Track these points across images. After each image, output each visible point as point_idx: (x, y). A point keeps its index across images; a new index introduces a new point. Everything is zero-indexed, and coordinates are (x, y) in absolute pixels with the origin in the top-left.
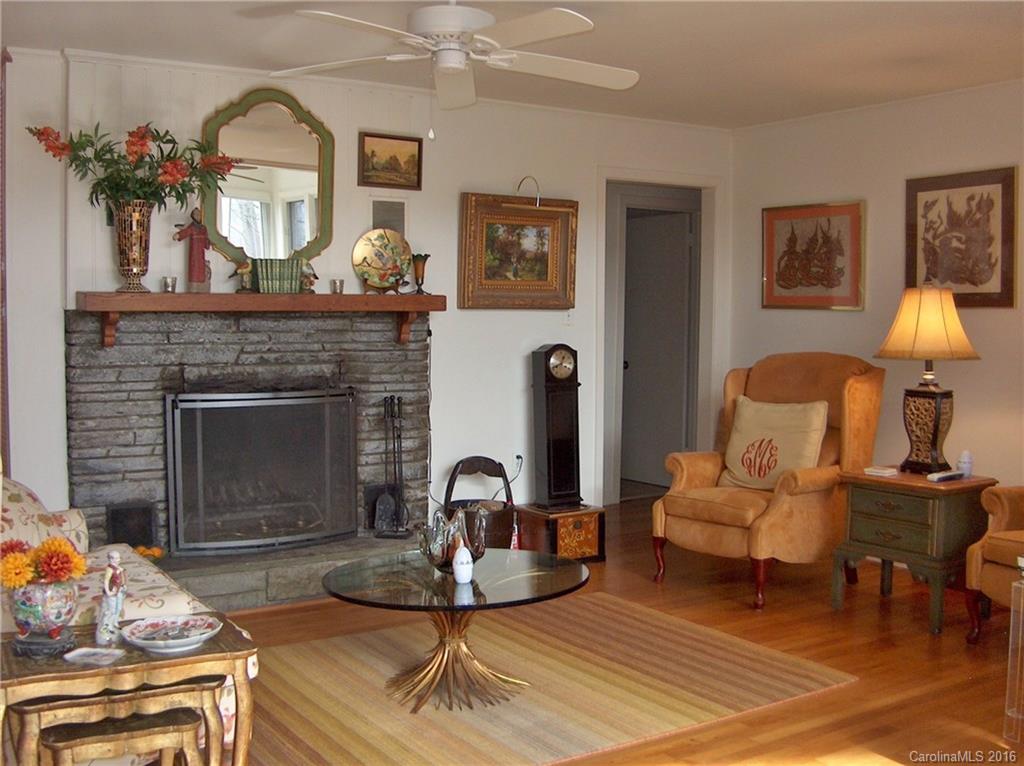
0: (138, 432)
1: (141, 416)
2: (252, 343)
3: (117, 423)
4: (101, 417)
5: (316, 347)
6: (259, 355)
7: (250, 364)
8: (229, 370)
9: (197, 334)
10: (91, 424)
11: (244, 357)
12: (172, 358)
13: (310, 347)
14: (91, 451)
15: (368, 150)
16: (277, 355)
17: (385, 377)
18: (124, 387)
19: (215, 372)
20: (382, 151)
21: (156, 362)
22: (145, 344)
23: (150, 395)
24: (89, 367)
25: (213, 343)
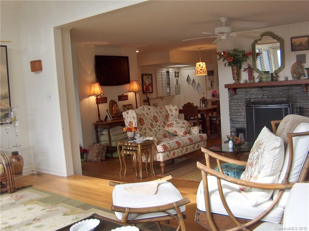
0: (241, 113)
1: (242, 110)
2: (265, 93)
3: (237, 111)
4: (234, 110)
5: (282, 94)
6: (267, 96)
7: (265, 98)
8: (260, 100)
9: (253, 92)
10: (232, 111)
11: (264, 96)
12: (248, 97)
13: (280, 94)
14: (233, 117)
15: (293, 42)
16: (272, 96)
17: (301, 101)
18: (238, 103)
19: (257, 100)
20: (297, 41)
21: (245, 98)
22: (242, 94)
23: (244, 105)
24: (232, 99)
25: (256, 93)
